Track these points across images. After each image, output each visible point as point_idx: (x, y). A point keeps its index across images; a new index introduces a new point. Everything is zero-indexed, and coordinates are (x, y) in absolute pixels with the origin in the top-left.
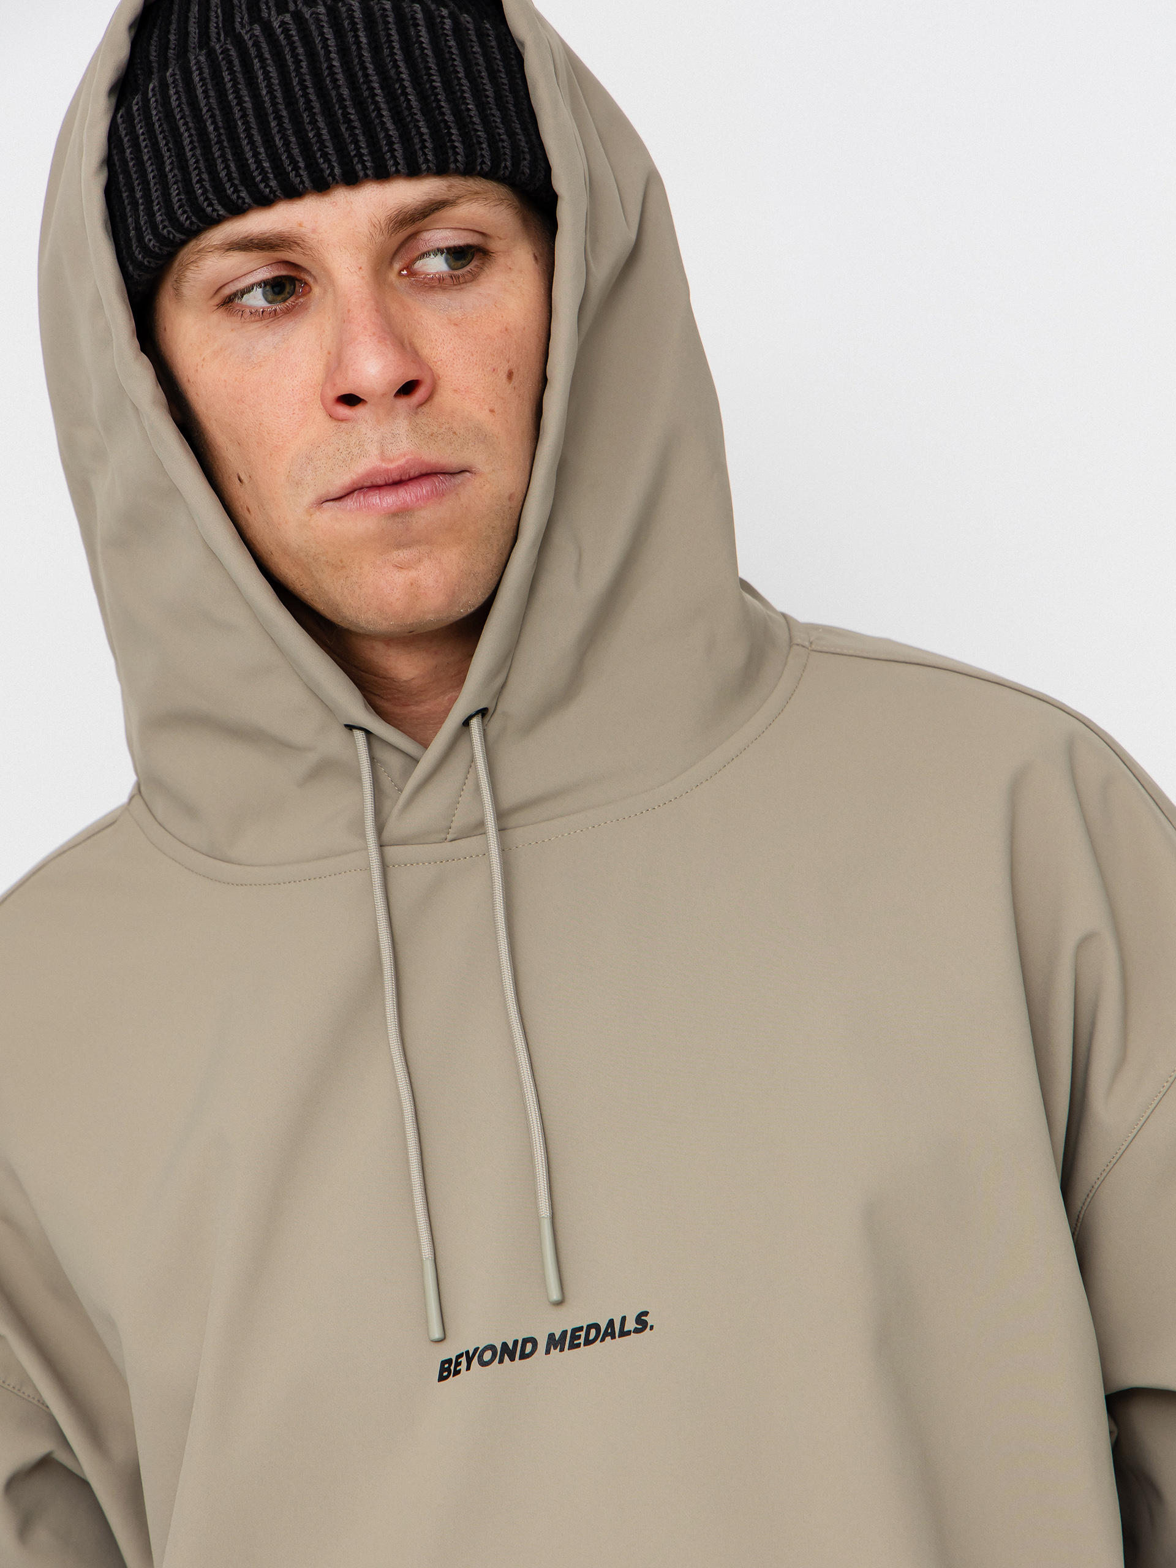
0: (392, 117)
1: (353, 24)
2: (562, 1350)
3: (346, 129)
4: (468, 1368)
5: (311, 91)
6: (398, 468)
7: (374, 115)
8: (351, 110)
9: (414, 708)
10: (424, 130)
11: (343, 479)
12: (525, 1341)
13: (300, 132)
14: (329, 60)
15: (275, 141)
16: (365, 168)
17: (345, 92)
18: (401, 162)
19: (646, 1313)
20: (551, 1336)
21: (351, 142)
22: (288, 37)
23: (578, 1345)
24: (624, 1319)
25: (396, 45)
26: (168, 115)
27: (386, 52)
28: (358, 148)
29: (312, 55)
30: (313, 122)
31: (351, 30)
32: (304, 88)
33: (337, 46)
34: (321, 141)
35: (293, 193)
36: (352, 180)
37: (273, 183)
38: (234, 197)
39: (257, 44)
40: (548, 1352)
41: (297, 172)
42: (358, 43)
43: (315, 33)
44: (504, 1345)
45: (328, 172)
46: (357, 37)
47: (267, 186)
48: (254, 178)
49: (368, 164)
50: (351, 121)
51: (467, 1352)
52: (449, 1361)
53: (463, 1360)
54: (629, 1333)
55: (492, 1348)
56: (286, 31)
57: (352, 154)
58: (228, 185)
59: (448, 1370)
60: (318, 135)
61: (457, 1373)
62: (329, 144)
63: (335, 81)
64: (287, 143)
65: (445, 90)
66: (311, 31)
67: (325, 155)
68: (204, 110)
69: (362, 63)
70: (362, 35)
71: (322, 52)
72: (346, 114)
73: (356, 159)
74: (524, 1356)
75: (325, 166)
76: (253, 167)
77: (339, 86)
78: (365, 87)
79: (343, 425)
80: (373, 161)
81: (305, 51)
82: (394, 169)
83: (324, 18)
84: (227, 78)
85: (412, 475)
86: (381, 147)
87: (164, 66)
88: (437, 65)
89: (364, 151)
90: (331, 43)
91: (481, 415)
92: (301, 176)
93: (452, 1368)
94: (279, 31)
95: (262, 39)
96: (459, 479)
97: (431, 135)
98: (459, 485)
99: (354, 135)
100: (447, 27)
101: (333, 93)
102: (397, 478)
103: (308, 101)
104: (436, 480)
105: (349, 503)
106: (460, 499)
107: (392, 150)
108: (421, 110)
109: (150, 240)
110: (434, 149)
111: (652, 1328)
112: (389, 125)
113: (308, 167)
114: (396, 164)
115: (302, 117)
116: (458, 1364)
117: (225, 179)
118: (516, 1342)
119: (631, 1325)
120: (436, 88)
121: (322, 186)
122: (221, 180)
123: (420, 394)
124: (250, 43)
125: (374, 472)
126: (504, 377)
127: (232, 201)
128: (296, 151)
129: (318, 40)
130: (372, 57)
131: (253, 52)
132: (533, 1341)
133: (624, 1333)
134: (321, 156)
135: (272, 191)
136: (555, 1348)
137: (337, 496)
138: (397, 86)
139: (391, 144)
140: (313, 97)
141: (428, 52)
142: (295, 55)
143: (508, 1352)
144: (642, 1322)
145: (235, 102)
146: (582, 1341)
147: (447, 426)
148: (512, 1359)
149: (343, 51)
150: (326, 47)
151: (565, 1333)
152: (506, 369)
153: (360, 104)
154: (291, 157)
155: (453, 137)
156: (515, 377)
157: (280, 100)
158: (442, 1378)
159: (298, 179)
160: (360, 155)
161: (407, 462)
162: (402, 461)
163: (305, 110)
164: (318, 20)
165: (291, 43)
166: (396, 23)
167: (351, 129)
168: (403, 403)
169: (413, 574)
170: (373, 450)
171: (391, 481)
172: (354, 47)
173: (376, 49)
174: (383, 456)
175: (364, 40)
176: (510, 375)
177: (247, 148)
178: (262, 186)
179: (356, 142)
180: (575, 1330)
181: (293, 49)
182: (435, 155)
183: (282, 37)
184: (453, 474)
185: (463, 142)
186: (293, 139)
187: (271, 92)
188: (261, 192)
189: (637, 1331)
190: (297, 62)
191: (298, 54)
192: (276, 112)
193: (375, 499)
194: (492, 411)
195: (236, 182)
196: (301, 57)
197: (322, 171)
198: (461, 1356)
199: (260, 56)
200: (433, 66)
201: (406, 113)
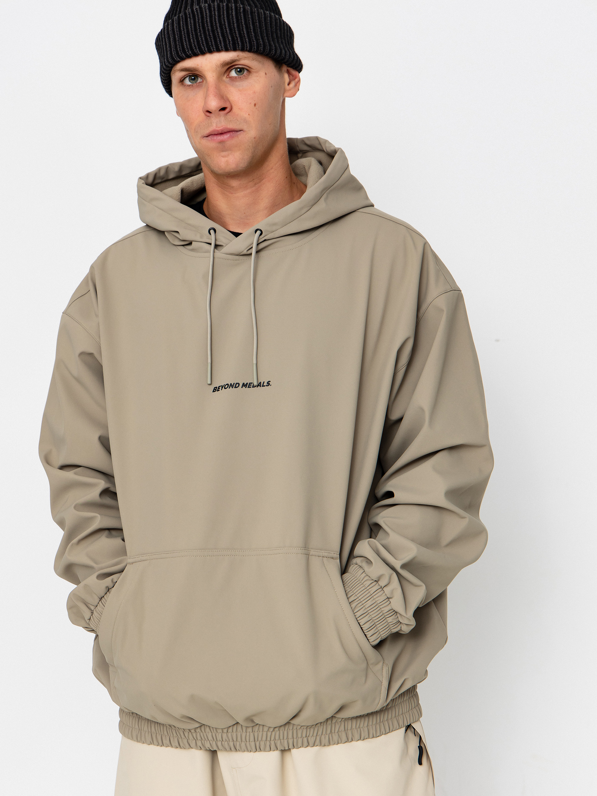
0: (221, 35)
1: (214, 9)
2: (246, 388)
3: (209, 38)
4: (222, 390)
5: (201, 27)
6: (221, 129)
7: (216, 34)
8: (211, 33)
9: (234, 195)
10: (230, 39)
11: (207, 132)
12: (237, 384)
13: (197, 38)
14: (207, 19)
15: (191, 41)
16: (213, 48)
17: (210, 28)
18: (223, 47)
19: (270, 381)
20: (244, 384)
21: (210, 41)
22: (197, 12)
23: (250, 387)
24: (264, 382)
25: (225, 16)
26: (173, 29)
27: (222, 17)
28: (212, 43)
29: (202, 17)
30: (201, 35)
31: (213, 11)
32: (199, 26)
33: (209, 15)
34: (202, 41)
35: (196, 55)
36: (211, 52)
37: (190, 52)
38: (181, 55)
39: (189, 14)
40: (242, 387)
41: (196, 49)
42: (215, 14)
43: (204, 11)
44: (231, 384)
45: (204, 49)
46: (215, 13)
47: (189, 53)
48: (185, 50)
49: (214, 48)
50: (210, 36)
51: (222, 386)
52: (217, 387)
53: (221, 387)
54: (265, 386)
55: (228, 384)
56: (197, 11)
57: (210, 44)
58: (179, 52)
59: (216, 389)
60: (202, 39)
61: (218, 390)
62: (204, 42)
63: (207, 25)
64: (194, 41)
65: (237, 28)
66: (203, 11)
67: (203, 45)
68: (176, 32)
69: (215, 20)
70: (216, 12)
71: (205, 17)
72: (209, 34)
73: (211, 46)
74: (235, 387)
75: (203, 48)
76: (186, 47)
77: (208, 26)
78: (215, 26)
79: (208, 117)
80: (215, 47)
81: (201, 16)
82: (221, 49)
83: (207, 7)
84: (181, 23)
85: (225, 131)
86: (218, 43)
87: (180, 12)
88: (236, 21)
89: (213, 44)
90: (208, 14)
91: (246, 116)
92: (197, 50)
93: (217, 389)
94: (195, 11)
95: (191, 13)
96: (240, 132)
97: (232, 40)
98: (239, 134)
99: (211, 39)
100: (241, 10)
101: (207, 28)
102: (221, 132)
103: (200, 30)
104: (231, 133)
105: (209, 138)
106: (238, 138)
107: (221, 44)
108: (230, 33)
109: (167, 63)
110: (232, 44)
111: (271, 385)
112: (221, 37)
113: (199, 48)
114: (222, 47)
115: (198, 34)
116: (219, 388)
117: (179, 50)
118: (234, 383)
119: (265, 384)
120: (235, 27)
121: (203, 53)
122: (178, 51)
123: (227, 110)
124: (188, 14)
125: (214, 131)
126: (253, 105)
127: (180, 56)
128: (196, 44)
129: (204, 13)
130: (218, 18)
131: (188, 16)
132: (239, 384)
133: (263, 386)
134: (202, 45)
135: (190, 54)
136: (244, 387)
137: (206, 136)
138: (224, 26)
139: (220, 42)
140: (201, 29)
141: (234, 17)
142: (198, 17)
143: (231, 386)
144: (268, 384)
145: (183, 30)
146: (252, 386)
147: (235, 118)
148: (232, 388)
149: (211, 17)
150: (206, 15)
151: (247, 383)
152: (254, 103)
153: (213, 31)
154: (194, 45)
155: (239, 41)
156: (256, 105)
157: (193, 30)
158: (213, 391)
159: (196, 51)
160: (212, 45)
161: (223, 128)
162: (221, 128)
163: (199, 32)
164: (205, 8)
165: (198, 14)
166: (226, 9)
167: (210, 38)
168: (222, 113)
169: (226, 159)
170: (214, 125)
171: (219, 133)
172: (214, 15)
173: (219, 16)
174: (216, 127)
175: (217, 14)
176: (255, 105)
177: (184, 42)
178: (187, 52)
179: (211, 42)
180: (250, 383)
181: (198, 16)
182: (233, 45)
183: (196, 12)
184: (237, 131)
185: (241, 42)
186: (195, 40)
187: (191, 27)
188: (187, 54)
189: (267, 386)
190: (199, 19)
191: (199, 17)
192: (192, 33)
193: (215, 138)
194: (249, 114)
195: (181, 51)
196: (200, 18)
197: (202, 49)
198: (220, 386)
199: (190, 17)
200: (235, 21)
201: (225, 34)
